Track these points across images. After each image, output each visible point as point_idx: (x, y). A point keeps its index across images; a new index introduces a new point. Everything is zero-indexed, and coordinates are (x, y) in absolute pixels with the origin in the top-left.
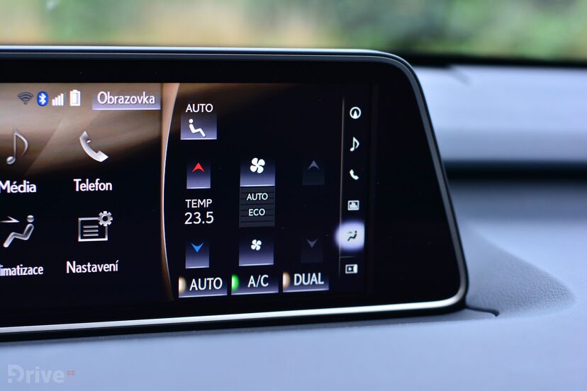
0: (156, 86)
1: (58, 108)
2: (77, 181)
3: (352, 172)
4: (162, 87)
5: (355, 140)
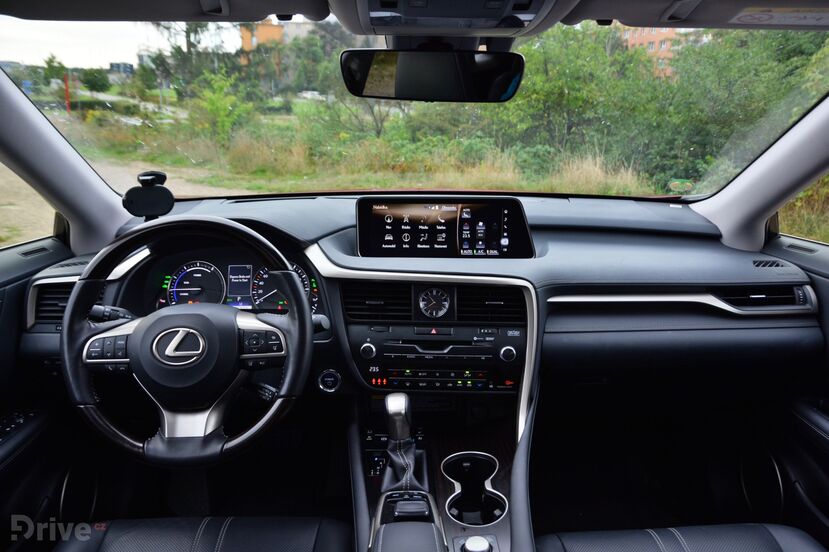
0: (455, 205)
1: (433, 209)
2: (437, 226)
5: (506, 218)
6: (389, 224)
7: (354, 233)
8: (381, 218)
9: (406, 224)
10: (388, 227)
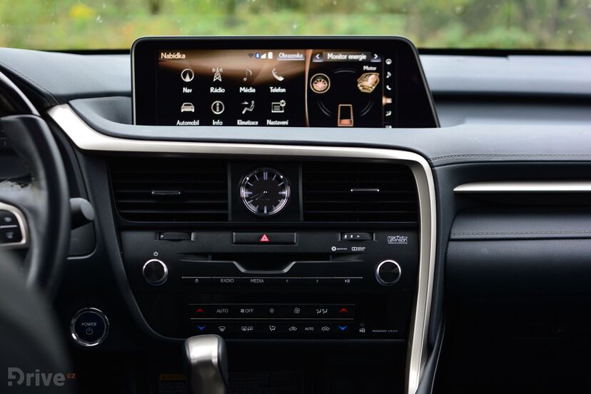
0: (303, 50)
1: (263, 59)
2: (271, 88)
3: (388, 87)
4: (305, 52)
5: (389, 73)
6: (188, 85)
7: (128, 104)
8: (174, 74)
9: (217, 85)
10: (186, 90)
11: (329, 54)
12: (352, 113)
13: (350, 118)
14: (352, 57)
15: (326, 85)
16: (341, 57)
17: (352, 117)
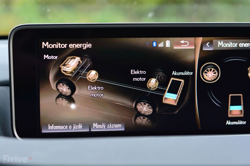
0: (192, 39)
4: (195, 39)
11: (219, 42)
12: (242, 100)
13: (240, 105)
14: (241, 45)
15: (217, 74)
16: (231, 45)
17: (242, 103)
